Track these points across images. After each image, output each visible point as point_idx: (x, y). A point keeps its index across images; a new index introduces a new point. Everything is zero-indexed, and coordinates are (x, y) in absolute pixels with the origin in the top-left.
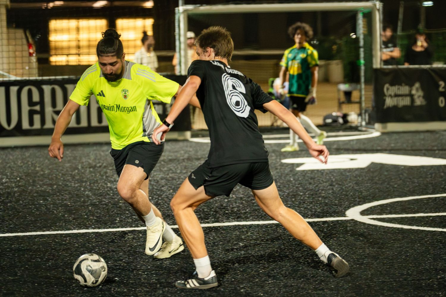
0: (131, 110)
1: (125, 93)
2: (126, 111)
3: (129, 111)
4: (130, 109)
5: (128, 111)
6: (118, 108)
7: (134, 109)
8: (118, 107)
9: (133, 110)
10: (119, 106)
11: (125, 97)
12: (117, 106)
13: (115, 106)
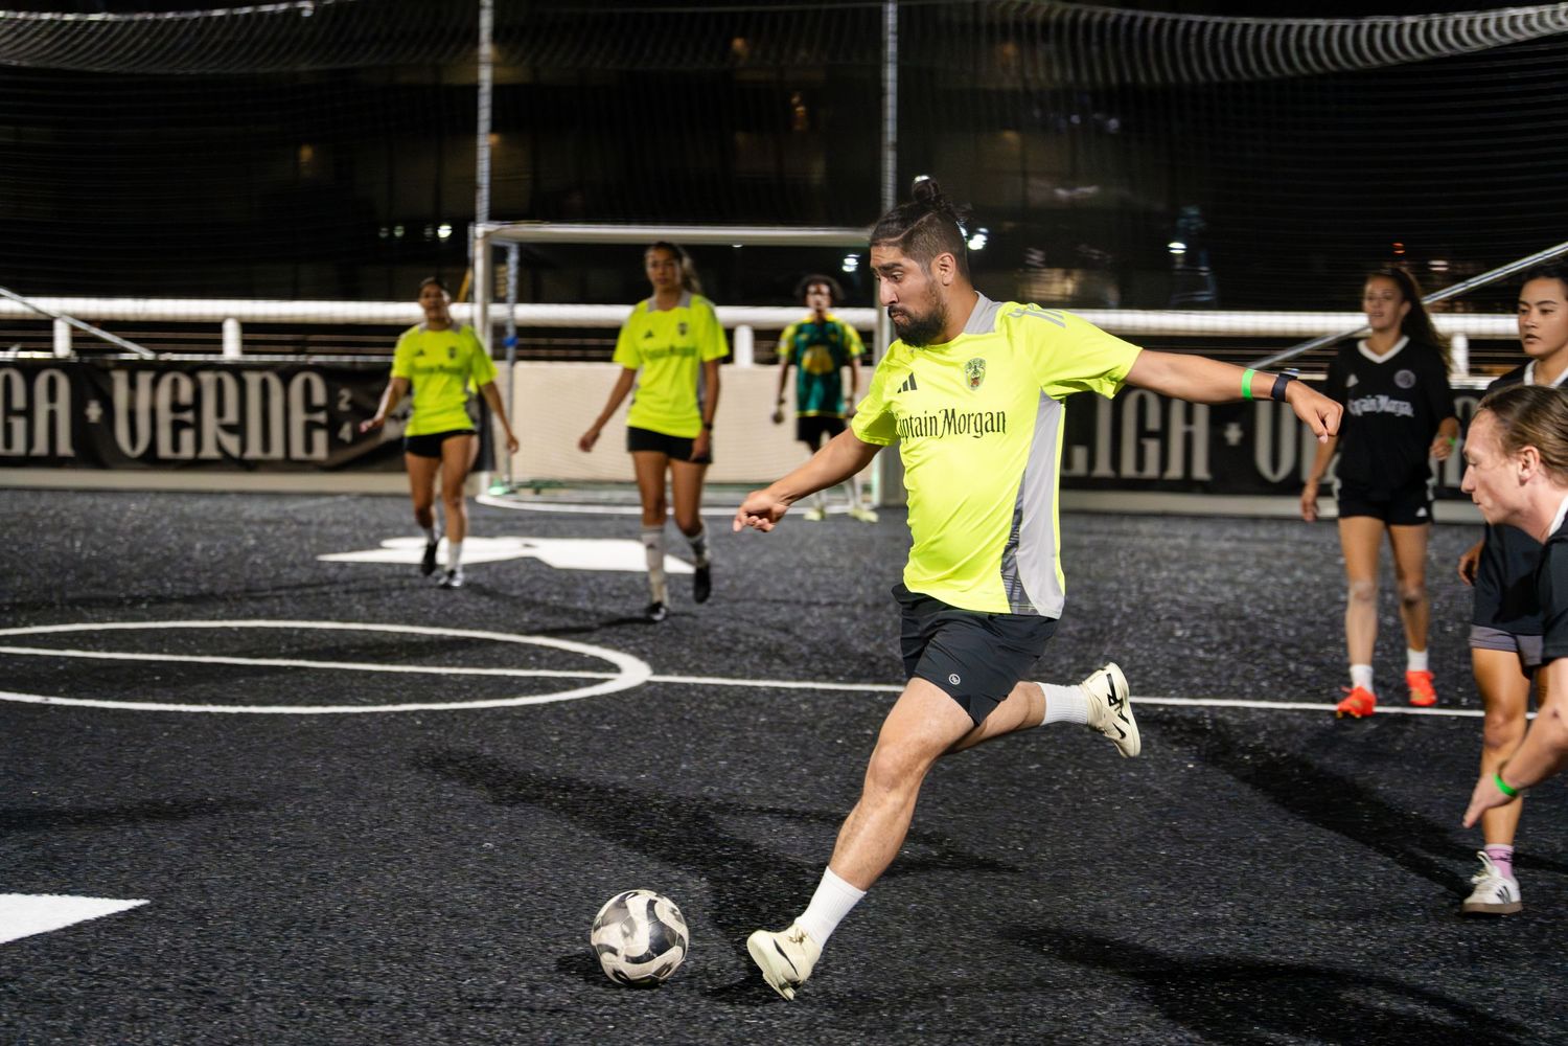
0: (989, 428)
1: (976, 372)
2: (972, 425)
3: (982, 429)
4: (985, 420)
5: (979, 429)
6: (950, 424)
7: (996, 423)
8: (950, 417)
9: (995, 428)
10: (953, 416)
11: (975, 382)
12: (947, 416)
13: (941, 418)
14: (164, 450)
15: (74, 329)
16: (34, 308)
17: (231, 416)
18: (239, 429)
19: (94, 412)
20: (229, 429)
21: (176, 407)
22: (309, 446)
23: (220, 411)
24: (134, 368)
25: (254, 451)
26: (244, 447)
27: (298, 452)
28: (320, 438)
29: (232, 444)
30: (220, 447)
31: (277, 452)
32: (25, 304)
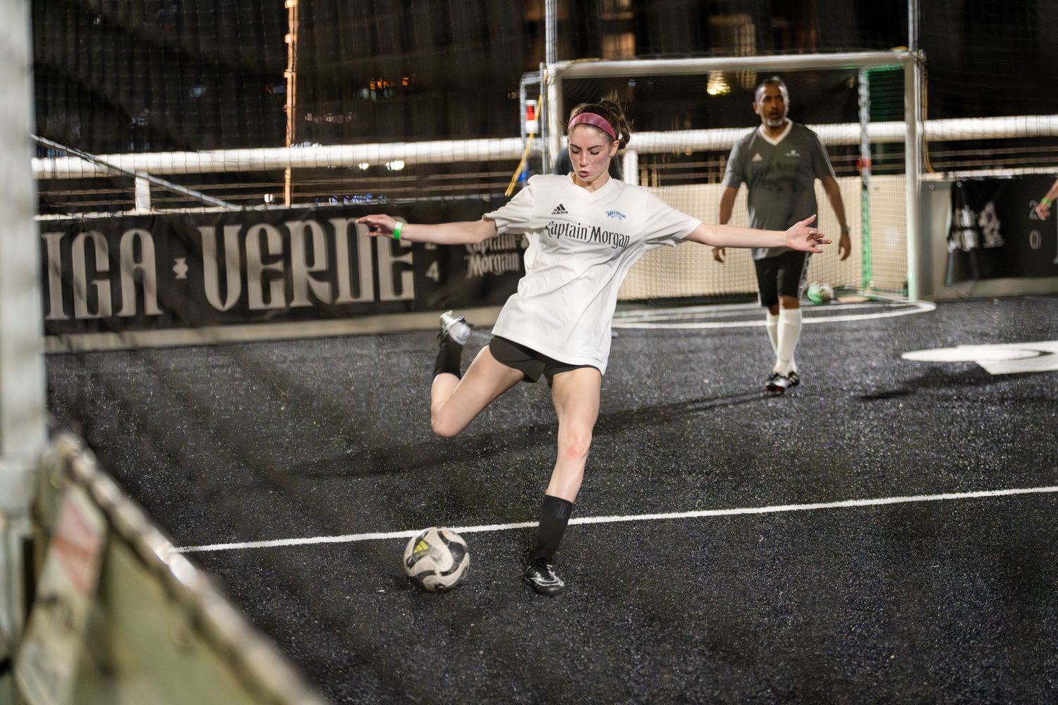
14: (255, 302)
15: (152, 185)
16: (109, 166)
17: (321, 264)
18: (329, 275)
19: (181, 268)
20: (318, 276)
21: (266, 257)
22: (398, 288)
23: (310, 260)
24: (220, 221)
25: (345, 295)
26: (335, 291)
27: (387, 294)
28: (408, 278)
29: (322, 290)
30: (311, 294)
31: (367, 295)
32: (97, 162)
